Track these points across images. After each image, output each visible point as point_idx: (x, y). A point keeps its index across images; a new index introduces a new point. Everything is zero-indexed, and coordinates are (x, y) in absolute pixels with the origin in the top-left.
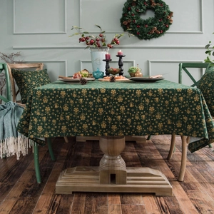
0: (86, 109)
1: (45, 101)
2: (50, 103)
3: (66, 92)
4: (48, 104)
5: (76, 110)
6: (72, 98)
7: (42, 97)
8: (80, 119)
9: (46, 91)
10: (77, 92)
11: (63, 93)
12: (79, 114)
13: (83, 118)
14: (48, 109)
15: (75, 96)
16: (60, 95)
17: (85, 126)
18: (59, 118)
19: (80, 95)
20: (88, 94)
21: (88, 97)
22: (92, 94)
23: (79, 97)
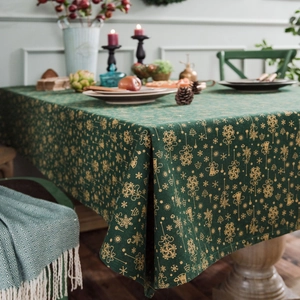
0: (274, 167)
1: (186, 159)
2: (198, 165)
3: (236, 128)
4: (191, 167)
5: (255, 173)
6: (247, 141)
7: (177, 149)
8: (262, 195)
9: (187, 130)
10: (258, 124)
11: (229, 132)
12: (261, 183)
13: (268, 191)
14: (193, 183)
15: (254, 135)
16: (221, 138)
17: (273, 212)
18: (218, 202)
19: (265, 131)
20: (279, 127)
21: (280, 137)
22: (287, 127)
23: (262, 137)
